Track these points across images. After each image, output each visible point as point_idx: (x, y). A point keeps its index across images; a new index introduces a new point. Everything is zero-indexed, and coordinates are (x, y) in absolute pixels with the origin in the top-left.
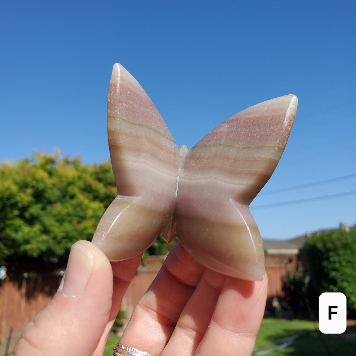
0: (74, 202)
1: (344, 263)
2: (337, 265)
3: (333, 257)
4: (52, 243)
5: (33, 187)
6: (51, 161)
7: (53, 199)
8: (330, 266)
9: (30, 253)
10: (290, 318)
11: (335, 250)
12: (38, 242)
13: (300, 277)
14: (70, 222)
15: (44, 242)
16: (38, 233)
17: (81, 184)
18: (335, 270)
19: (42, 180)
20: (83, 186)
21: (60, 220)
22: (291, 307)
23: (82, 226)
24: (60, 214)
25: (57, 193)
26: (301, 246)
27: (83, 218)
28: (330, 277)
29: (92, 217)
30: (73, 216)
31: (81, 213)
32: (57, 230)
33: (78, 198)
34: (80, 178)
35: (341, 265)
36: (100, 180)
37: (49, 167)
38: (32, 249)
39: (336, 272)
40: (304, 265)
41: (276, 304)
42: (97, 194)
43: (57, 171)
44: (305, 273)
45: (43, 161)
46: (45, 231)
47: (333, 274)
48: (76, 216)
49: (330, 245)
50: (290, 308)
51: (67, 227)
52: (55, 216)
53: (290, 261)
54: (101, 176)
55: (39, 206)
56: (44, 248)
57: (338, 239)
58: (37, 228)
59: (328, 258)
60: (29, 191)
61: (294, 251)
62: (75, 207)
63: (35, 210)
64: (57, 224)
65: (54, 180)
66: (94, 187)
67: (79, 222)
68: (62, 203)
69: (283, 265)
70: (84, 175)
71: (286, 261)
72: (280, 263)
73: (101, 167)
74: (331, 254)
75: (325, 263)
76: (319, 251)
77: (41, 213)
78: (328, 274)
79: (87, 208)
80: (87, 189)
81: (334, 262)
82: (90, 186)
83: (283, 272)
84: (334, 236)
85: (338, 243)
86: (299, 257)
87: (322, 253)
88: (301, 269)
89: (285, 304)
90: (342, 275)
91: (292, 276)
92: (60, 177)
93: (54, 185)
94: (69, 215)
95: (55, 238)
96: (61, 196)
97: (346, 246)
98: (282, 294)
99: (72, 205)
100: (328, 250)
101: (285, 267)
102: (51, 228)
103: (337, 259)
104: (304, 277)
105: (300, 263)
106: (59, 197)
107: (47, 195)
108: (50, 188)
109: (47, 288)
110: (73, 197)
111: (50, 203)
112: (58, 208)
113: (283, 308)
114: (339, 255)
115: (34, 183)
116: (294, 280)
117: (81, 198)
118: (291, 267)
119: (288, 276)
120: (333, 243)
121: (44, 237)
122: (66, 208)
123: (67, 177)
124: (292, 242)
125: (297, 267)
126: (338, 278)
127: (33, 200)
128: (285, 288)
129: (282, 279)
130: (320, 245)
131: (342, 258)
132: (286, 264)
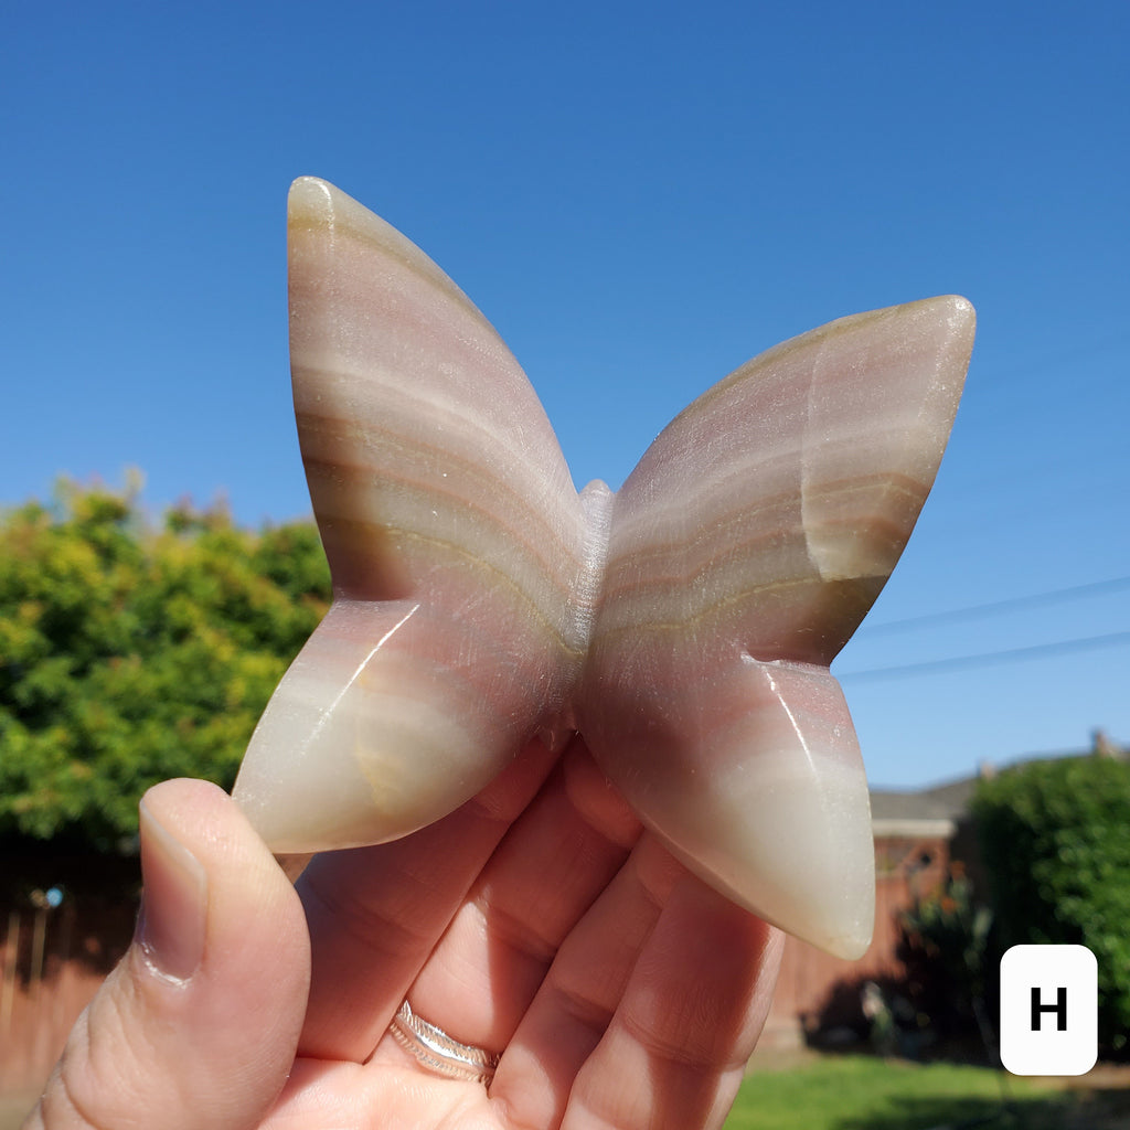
0: (185, 652)
1: (1107, 869)
2: (1084, 877)
3: (1069, 847)
4: (102, 790)
5: (42, 597)
6: (113, 513)
7: (111, 640)
8: (1059, 880)
9: (25, 824)
10: (924, 1055)
11: (1078, 822)
12: (56, 787)
13: (956, 915)
14: (169, 721)
15: (77, 786)
16: (60, 755)
17: (210, 588)
18: (1076, 891)
19: (76, 576)
20: (218, 598)
21: (134, 713)
22: (928, 1018)
23: (206, 736)
24: (132, 691)
25: (128, 621)
26: (959, 810)
27: (212, 708)
28: (1059, 918)
29: (244, 705)
30: (178, 701)
31: (208, 692)
32: (122, 746)
33: (199, 639)
34: (209, 569)
35: (1099, 878)
36: (279, 579)
37: (103, 533)
38: (33, 811)
39: (1080, 900)
40: (969, 874)
41: (873, 1005)
42: (267, 628)
43: (132, 546)
44: (974, 901)
45: (88, 512)
46: (84, 750)
47: (1069, 905)
48: (189, 701)
49: (1059, 808)
50: (923, 1019)
51: (157, 735)
52: (116, 699)
53: (926, 859)
54: (287, 565)
55: (63, 664)
56: (74, 808)
57: (1088, 785)
58: (55, 737)
59: (1051, 853)
60: (30, 611)
61: (941, 828)
62: (186, 669)
63: (50, 676)
64: (124, 727)
65: (120, 577)
66: (256, 603)
67: (198, 723)
68: (146, 655)
69: (899, 873)
70: (222, 561)
71: (909, 859)
72: (890, 868)
73: (285, 535)
74: (1063, 836)
75: (1041, 869)
76: (1023, 827)
77: (71, 686)
78: (1051, 907)
79: (228, 672)
80: (234, 610)
81: (1074, 866)
82: (244, 599)
83: (901, 899)
84: (1074, 776)
85: (1087, 801)
86: (956, 846)
87: (1034, 835)
88: (961, 887)
89: (904, 1007)
90: (1100, 910)
91: (928, 911)
92: (141, 566)
93: (121, 594)
94: (164, 695)
95: (114, 773)
96: (144, 631)
97: (1112, 810)
98: (896, 969)
99: (178, 664)
100: (1053, 825)
101: (907, 880)
102: (102, 740)
103: (1082, 853)
104: (971, 915)
105: (958, 868)
106: (135, 634)
107: (91, 628)
108: (106, 605)
109: (93, 945)
110: (182, 635)
111: (105, 653)
112: (128, 673)
113: (899, 1021)
114: (1089, 842)
115: (47, 585)
116: (938, 922)
117: (210, 638)
118: (928, 881)
119: (915, 910)
120: (1070, 799)
121: (78, 771)
122: (158, 671)
123: (165, 568)
124: (935, 796)
125: (949, 881)
126: (1088, 921)
127: (43, 641)
128: (906, 950)
129: (897, 919)
130: (1024, 808)
131: (1099, 852)
132: (910, 870)
